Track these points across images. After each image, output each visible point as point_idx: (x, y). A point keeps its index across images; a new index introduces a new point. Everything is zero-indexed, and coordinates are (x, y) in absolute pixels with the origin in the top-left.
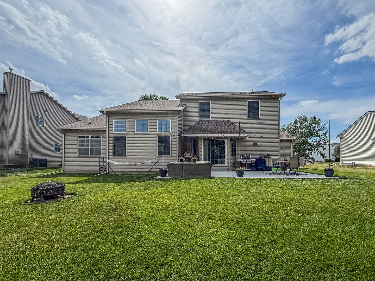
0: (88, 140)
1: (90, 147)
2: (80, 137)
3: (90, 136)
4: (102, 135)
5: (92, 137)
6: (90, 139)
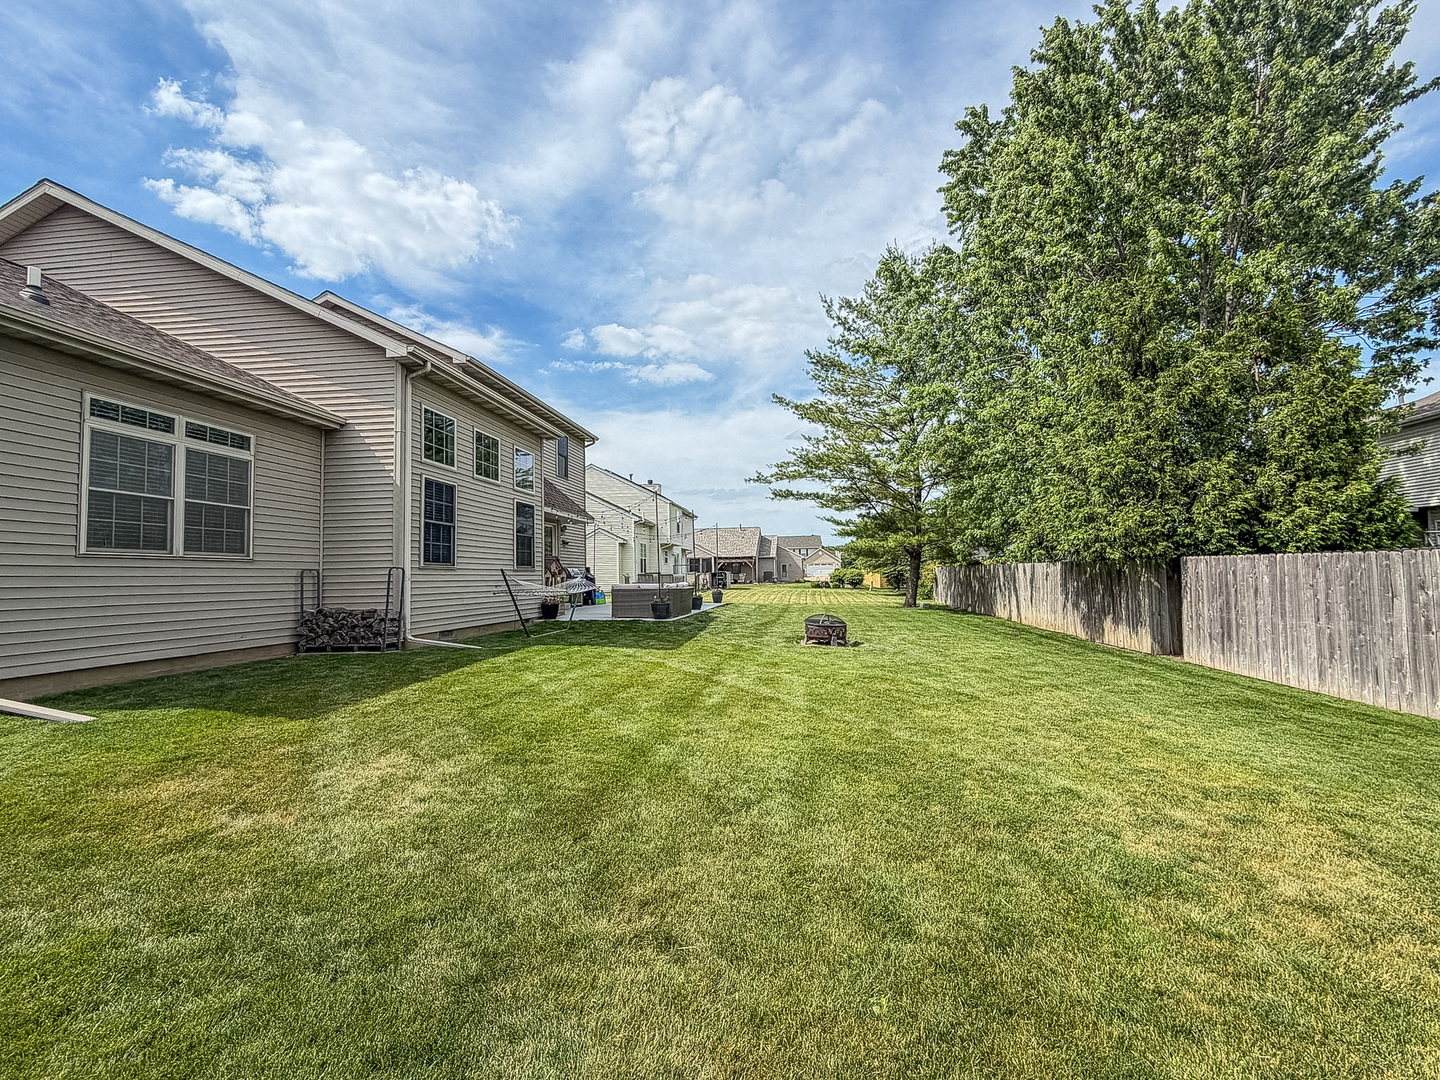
0: (170, 448)
1: (179, 497)
2: (101, 410)
3: (181, 421)
4: (252, 436)
5: (194, 432)
6: (181, 443)
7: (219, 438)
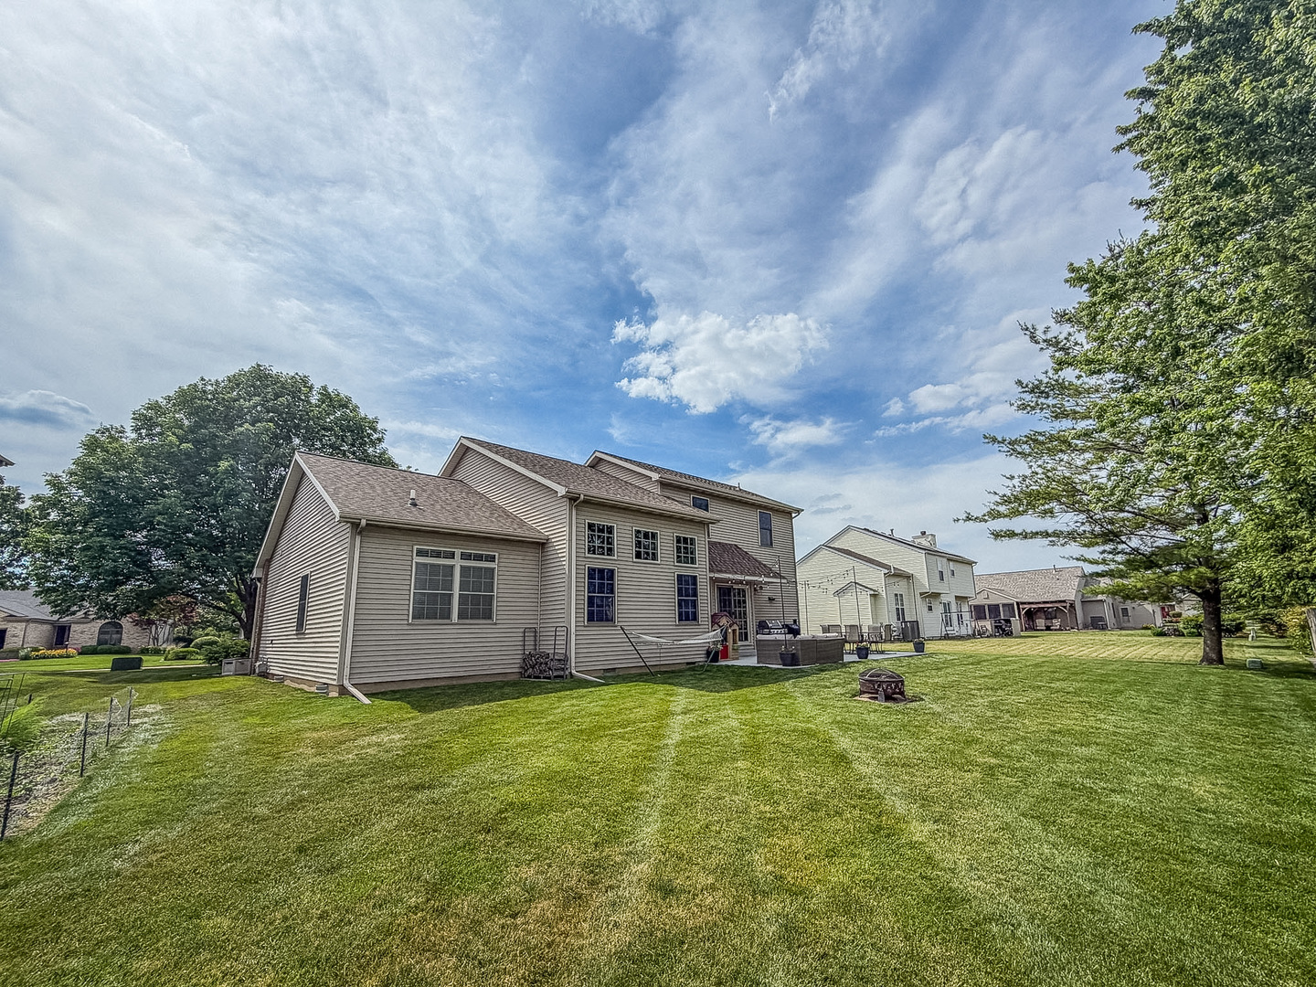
0: (452, 567)
1: (456, 591)
2: (421, 553)
3: (458, 552)
4: (497, 554)
5: (465, 557)
6: (458, 563)
7: (479, 558)
